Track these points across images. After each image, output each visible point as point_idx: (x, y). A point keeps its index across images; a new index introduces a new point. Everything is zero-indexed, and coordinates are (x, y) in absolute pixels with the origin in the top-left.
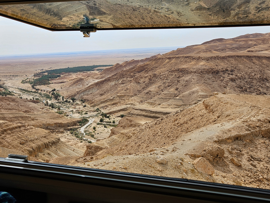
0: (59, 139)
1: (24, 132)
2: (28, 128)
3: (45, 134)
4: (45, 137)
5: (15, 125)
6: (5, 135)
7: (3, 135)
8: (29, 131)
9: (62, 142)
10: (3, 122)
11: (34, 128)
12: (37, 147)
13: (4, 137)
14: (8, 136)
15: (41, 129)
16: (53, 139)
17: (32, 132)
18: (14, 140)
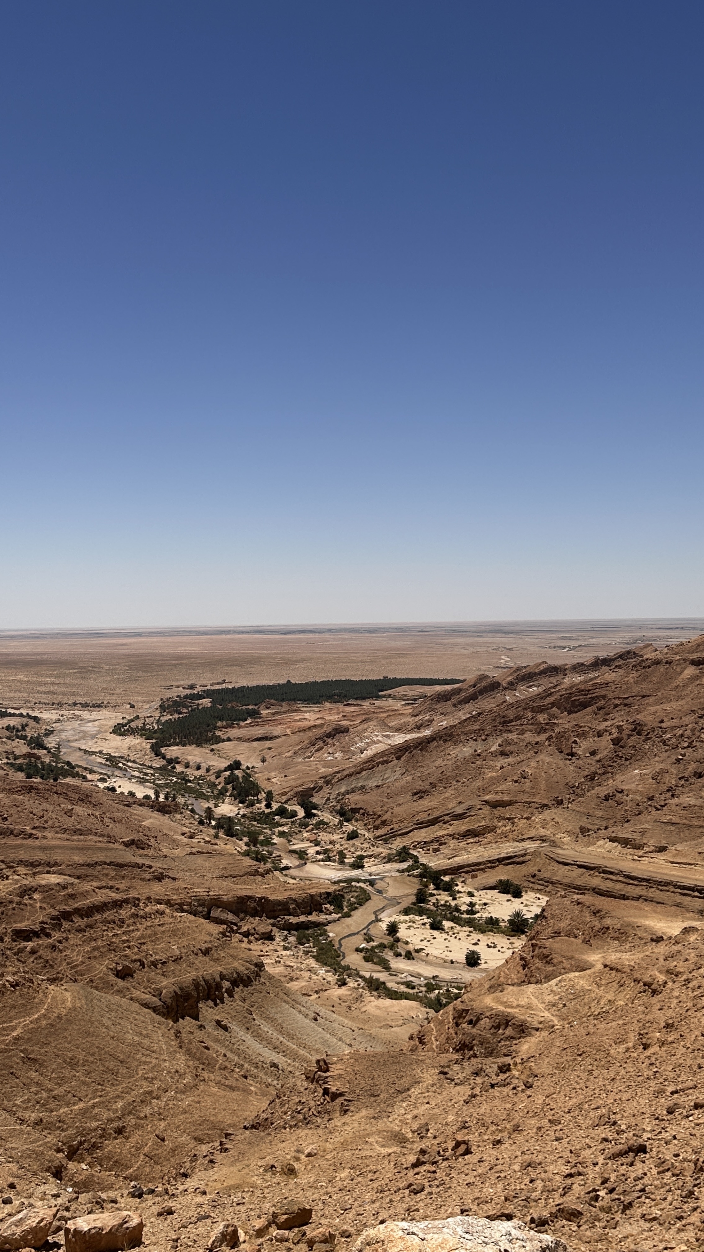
0: (260, 966)
1: (131, 928)
2: (147, 909)
3: (208, 938)
4: (206, 952)
5: (102, 896)
6: (64, 935)
7: (57, 935)
8: (149, 924)
9: (271, 977)
10: (58, 881)
11: (167, 911)
12: (179, 992)
13: (60, 942)
14: (75, 939)
15: (192, 917)
16: (236, 964)
17: (163, 929)
18: (95, 957)
